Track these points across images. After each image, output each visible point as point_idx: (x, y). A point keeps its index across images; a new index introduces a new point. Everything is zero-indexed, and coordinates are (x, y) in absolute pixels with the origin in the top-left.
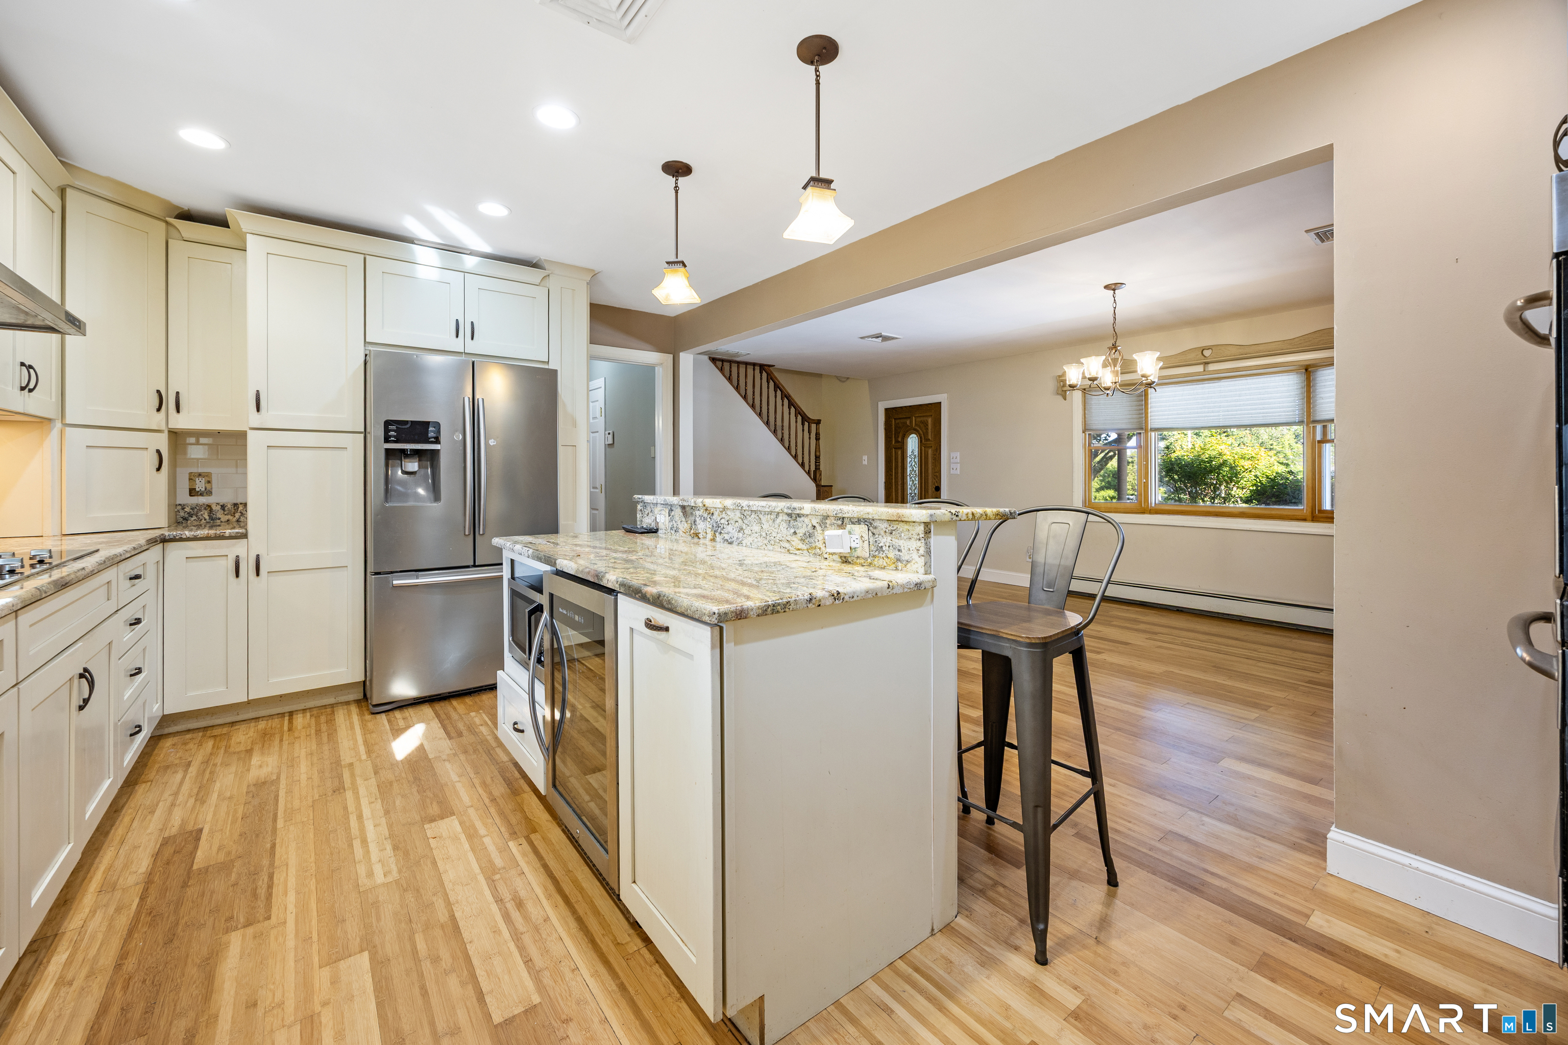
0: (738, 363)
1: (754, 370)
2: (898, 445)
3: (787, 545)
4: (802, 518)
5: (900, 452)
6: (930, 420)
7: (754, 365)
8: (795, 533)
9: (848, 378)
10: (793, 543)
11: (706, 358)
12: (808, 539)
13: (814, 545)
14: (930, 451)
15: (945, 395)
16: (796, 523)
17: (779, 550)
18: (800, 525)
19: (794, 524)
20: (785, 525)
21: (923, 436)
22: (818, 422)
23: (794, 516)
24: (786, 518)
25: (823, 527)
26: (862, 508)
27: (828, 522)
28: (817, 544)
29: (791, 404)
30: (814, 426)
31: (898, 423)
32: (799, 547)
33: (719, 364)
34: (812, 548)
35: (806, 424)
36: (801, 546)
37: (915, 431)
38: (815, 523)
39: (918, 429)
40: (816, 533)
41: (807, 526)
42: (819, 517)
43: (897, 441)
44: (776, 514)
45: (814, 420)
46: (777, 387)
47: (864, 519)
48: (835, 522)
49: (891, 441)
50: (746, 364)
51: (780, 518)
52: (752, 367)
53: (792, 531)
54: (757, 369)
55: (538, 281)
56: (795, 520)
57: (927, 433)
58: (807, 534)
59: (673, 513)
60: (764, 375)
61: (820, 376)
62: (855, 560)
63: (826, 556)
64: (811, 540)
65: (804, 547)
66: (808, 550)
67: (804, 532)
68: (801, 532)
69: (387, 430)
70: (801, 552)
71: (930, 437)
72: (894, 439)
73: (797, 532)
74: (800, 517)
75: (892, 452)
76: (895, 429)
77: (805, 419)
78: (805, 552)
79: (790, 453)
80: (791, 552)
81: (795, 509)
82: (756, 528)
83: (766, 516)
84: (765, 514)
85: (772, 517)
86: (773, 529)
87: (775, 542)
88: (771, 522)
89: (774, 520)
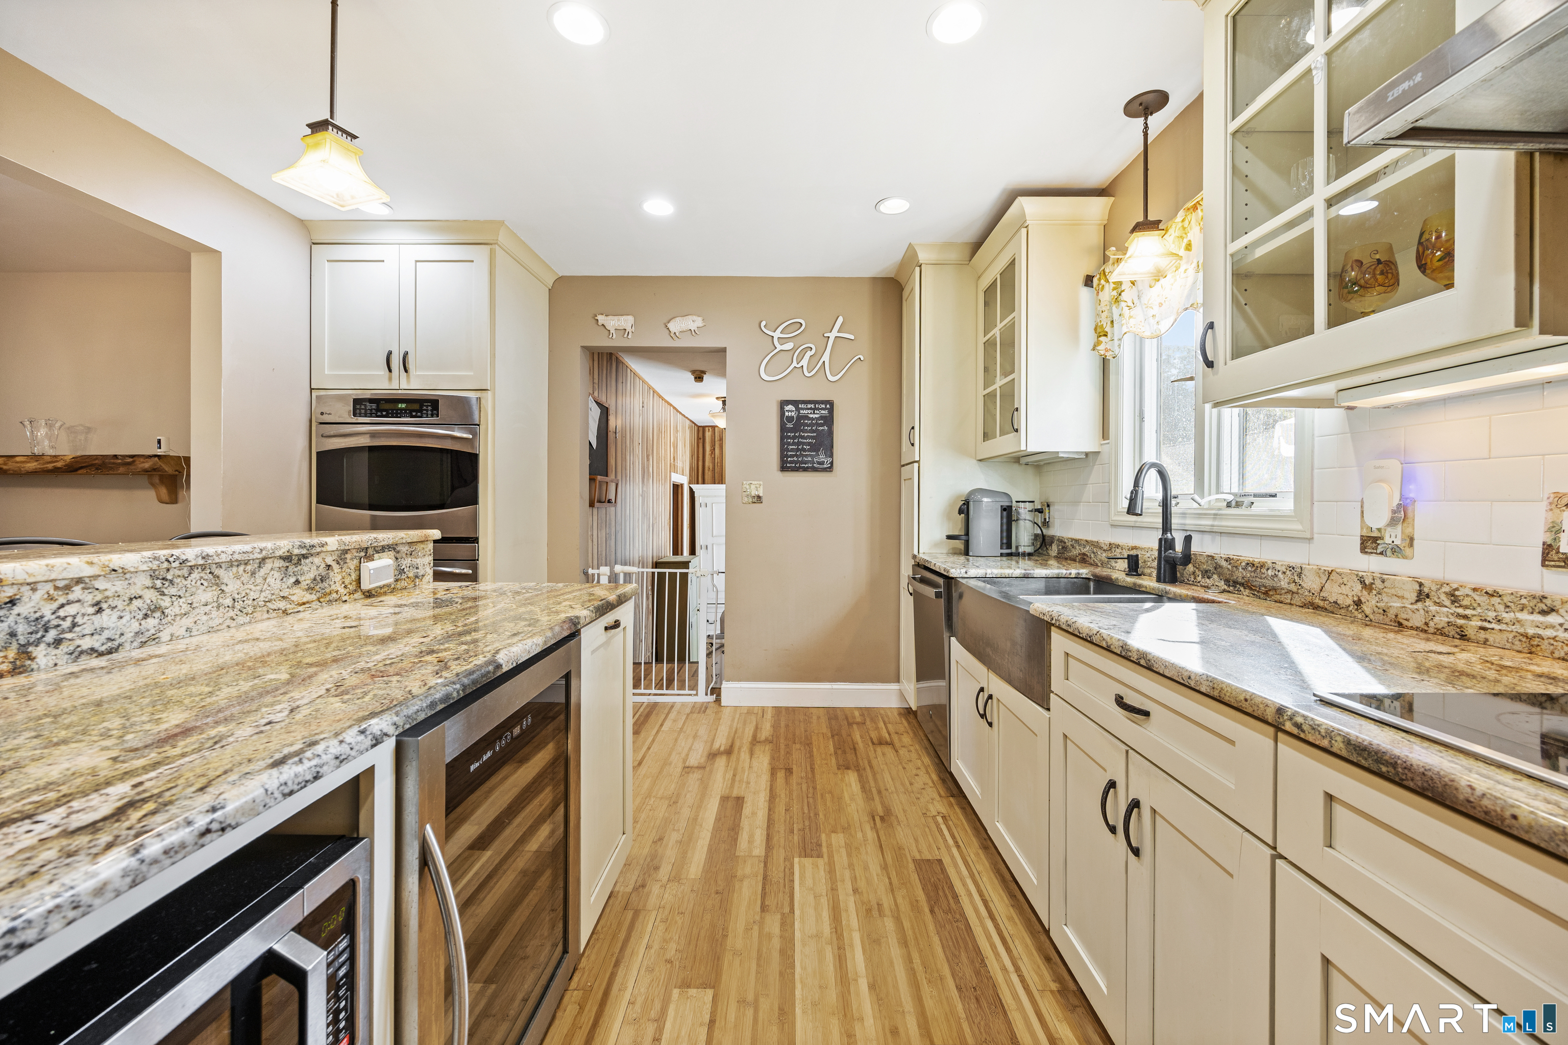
3: (282, 605)
4: (310, 559)
8: (297, 582)
10: (293, 598)
12: (320, 585)
13: (328, 591)
16: (299, 567)
17: (266, 616)
18: (306, 569)
19: (296, 569)
20: (277, 575)
23: (295, 559)
24: (280, 563)
25: (342, 563)
27: (348, 556)
28: (333, 587)
32: (305, 600)
34: (325, 595)
36: (308, 597)
38: (329, 560)
40: (331, 574)
41: (318, 567)
42: (337, 552)
44: (258, 561)
48: (357, 555)
51: (269, 565)
53: (293, 580)
56: (299, 563)
58: (318, 578)
64: (325, 584)
65: (314, 597)
66: (319, 600)
67: (312, 576)
68: (306, 580)
70: (307, 605)
73: (301, 579)
74: (307, 558)
78: (315, 605)
80: (290, 612)
81: (313, 546)
82: (206, 595)
83: (234, 569)
84: (232, 566)
85: (249, 568)
86: (252, 587)
87: (255, 607)
88: (246, 577)
89: (253, 573)
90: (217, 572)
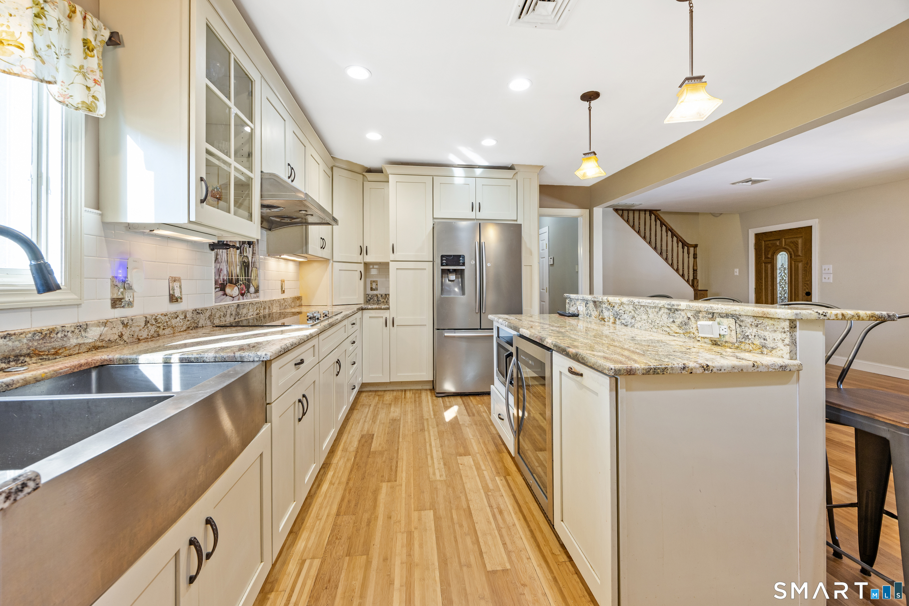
0: (634, 210)
1: (645, 214)
2: (769, 260)
3: (668, 329)
4: (679, 312)
5: (769, 266)
6: (800, 241)
7: (645, 211)
8: (674, 322)
9: (721, 214)
10: (672, 328)
11: (611, 209)
12: (684, 326)
13: (689, 331)
14: (800, 265)
15: (817, 220)
16: (674, 315)
17: (662, 332)
18: (678, 316)
19: (673, 315)
20: (665, 316)
21: (792, 253)
22: (695, 246)
23: (673, 310)
24: (666, 311)
25: (696, 318)
26: (729, 307)
27: (700, 315)
28: (691, 330)
29: (674, 234)
30: (692, 250)
31: (768, 244)
32: (677, 331)
33: (620, 212)
34: (687, 333)
35: (686, 248)
36: (678, 330)
37: (785, 249)
38: (689, 315)
39: (787, 247)
40: (690, 323)
41: (683, 317)
42: (693, 311)
43: (766, 257)
44: (659, 308)
45: (692, 245)
46: (662, 224)
47: (731, 314)
48: (706, 315)
49: (762, 257)
50: (640, 210)
51: (663, 311)
52: (644, 212)
53: (672, 320)
54: (648, 214)
55: (511, 176)
56: (674, 313)
57: (797, 251)
58: (684, 323)
59: (588, 305)
60: (653, 217)
61: (697, 214)
62: (724, 344)
63: (698, 339)
64: (687, 327)
65: (681, 331)
66: (684, 334)
67: (681, 321)
68: (678, 321)
69: (442, 260)
70: (678, 334)
71: (800, 253)
72: (763, 256)
73: (676, 321)
74: (678, 311)
75: (762, 266)
76: (765, 249)
77: (685, 244)
78: (682, 335)
79: (673, 268)
80: (671, 334)
81: (674, 305)
82: (644, 317)
83: (652, 309)
84: (651, 308)
85: (656, 310)
86: (657, 318)
87: (658, 327)
88: (655, 313)
89: (657, 313)
90: (648, 309)
